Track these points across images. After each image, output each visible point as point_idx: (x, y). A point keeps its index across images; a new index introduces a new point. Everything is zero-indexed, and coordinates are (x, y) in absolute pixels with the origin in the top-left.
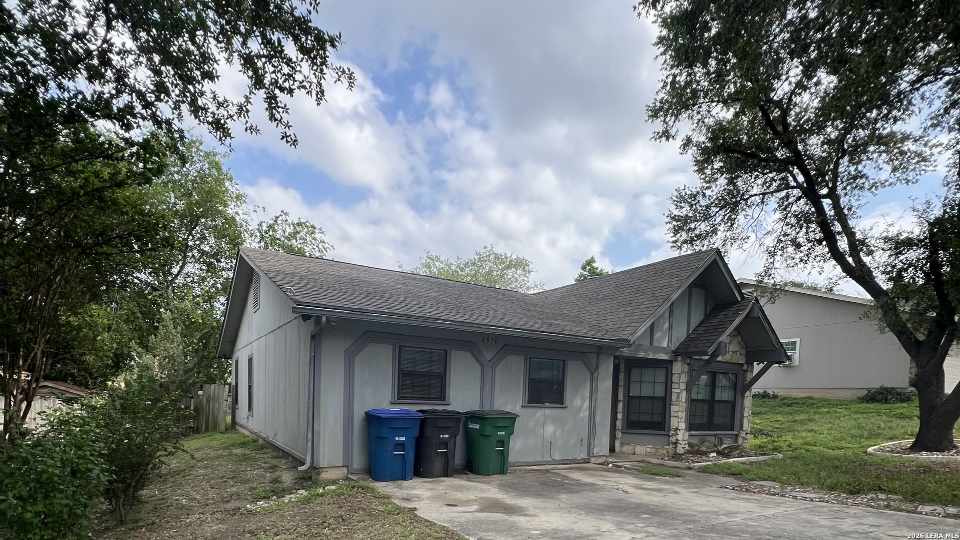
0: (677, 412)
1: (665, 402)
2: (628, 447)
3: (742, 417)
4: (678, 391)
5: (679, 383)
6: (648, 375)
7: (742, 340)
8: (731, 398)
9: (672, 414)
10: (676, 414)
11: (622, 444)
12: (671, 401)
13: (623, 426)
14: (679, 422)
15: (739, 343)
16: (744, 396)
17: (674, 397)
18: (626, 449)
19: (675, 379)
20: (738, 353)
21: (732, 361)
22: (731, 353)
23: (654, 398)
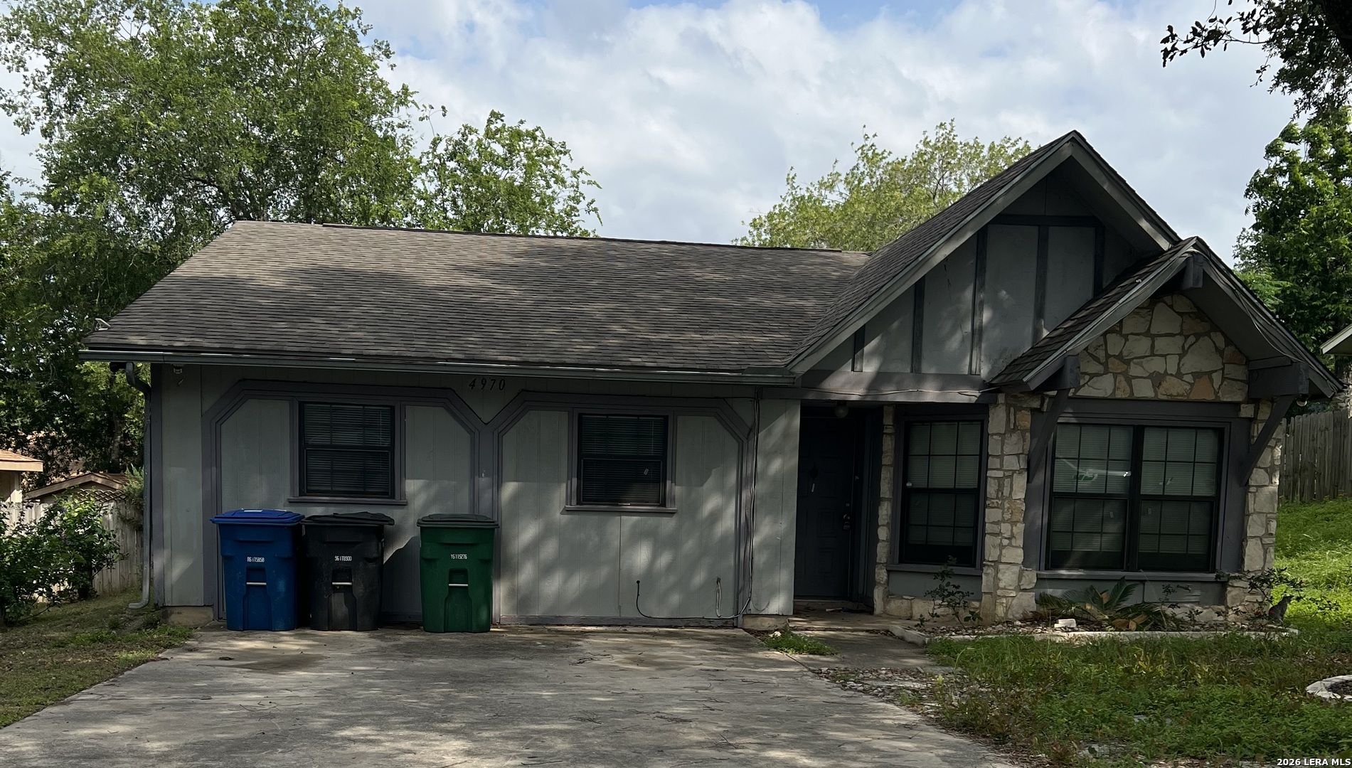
0: (997, 523)
1: (975, 498)
2: (898, 602)
3: (1242, 538)
4: (1000, 474)
5: (1001, 457)
6: (944, 438)
7: (1229, 342)
8: (1203, 489)
9: (989, 528)
10: (996, 529)
11: (889, 596)
12: (986, 498)
13: (891, 552)
14: (1002, 547)
15: (1220, 352)
16: (1247, 485)
17: (991, 489)
18: (896, 606)
19: (993, 447)
20: (1217, 378)
21: (1193, 397)
22: (1189, 378)
23: (956, 492)
